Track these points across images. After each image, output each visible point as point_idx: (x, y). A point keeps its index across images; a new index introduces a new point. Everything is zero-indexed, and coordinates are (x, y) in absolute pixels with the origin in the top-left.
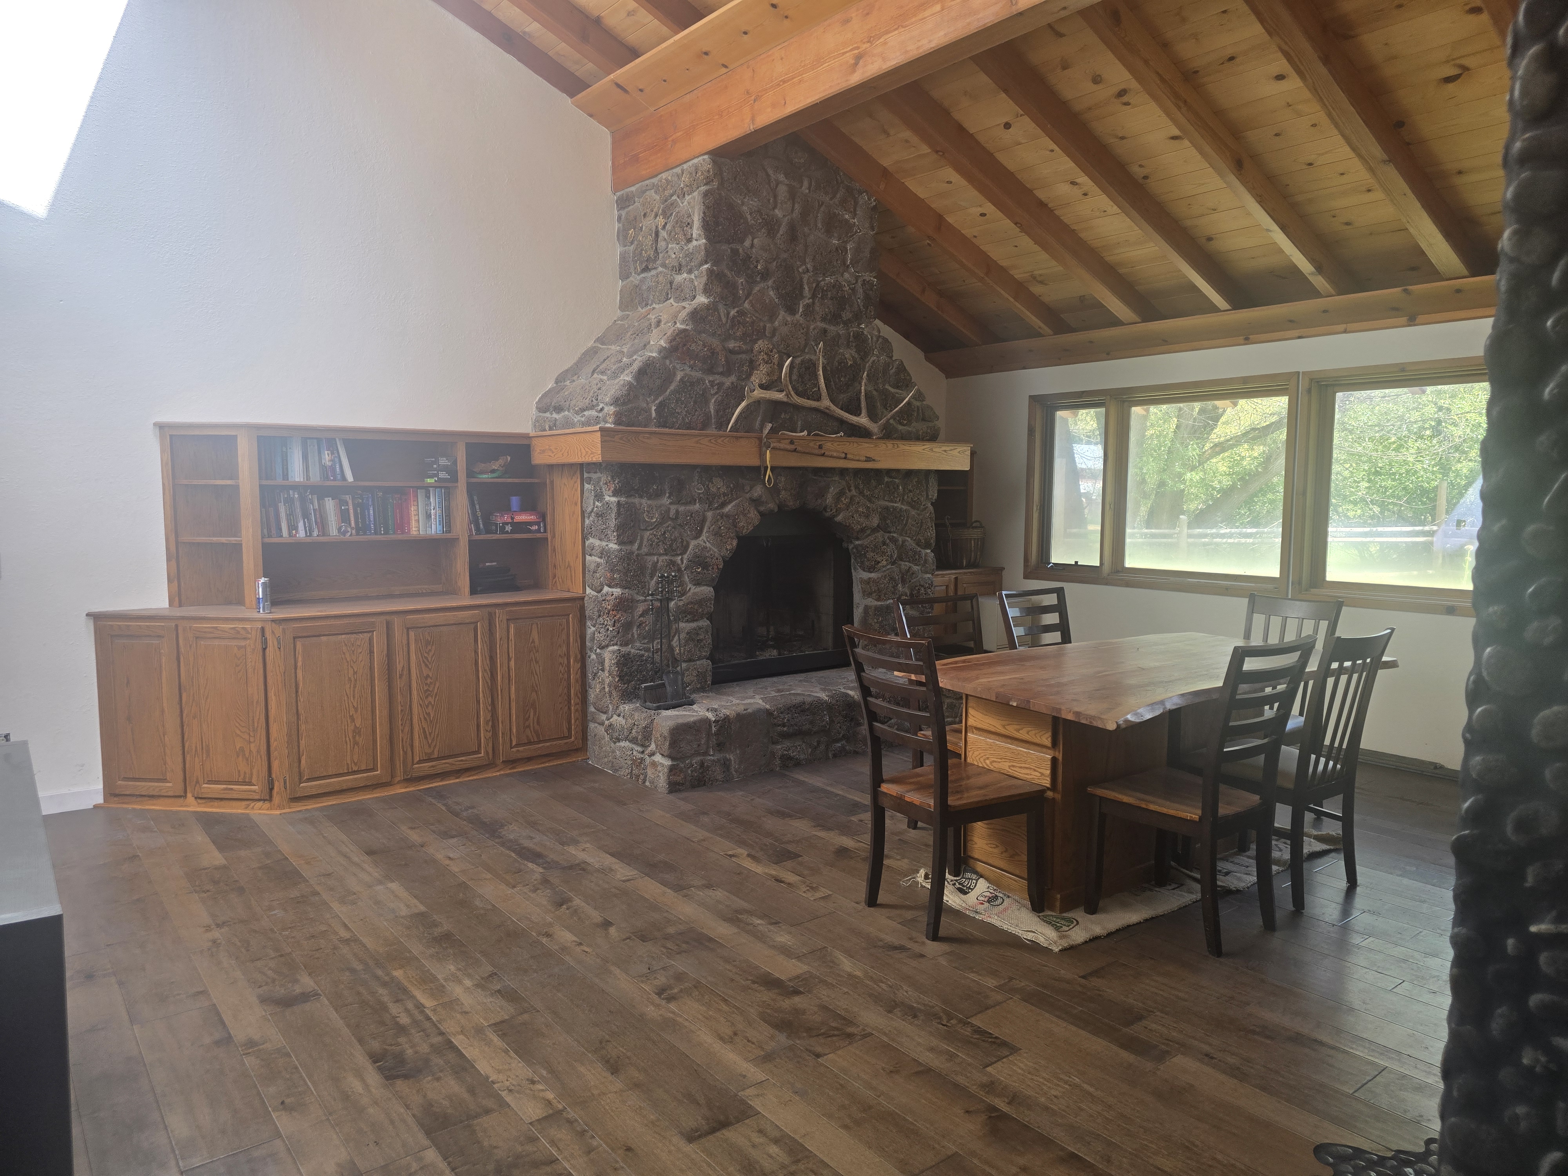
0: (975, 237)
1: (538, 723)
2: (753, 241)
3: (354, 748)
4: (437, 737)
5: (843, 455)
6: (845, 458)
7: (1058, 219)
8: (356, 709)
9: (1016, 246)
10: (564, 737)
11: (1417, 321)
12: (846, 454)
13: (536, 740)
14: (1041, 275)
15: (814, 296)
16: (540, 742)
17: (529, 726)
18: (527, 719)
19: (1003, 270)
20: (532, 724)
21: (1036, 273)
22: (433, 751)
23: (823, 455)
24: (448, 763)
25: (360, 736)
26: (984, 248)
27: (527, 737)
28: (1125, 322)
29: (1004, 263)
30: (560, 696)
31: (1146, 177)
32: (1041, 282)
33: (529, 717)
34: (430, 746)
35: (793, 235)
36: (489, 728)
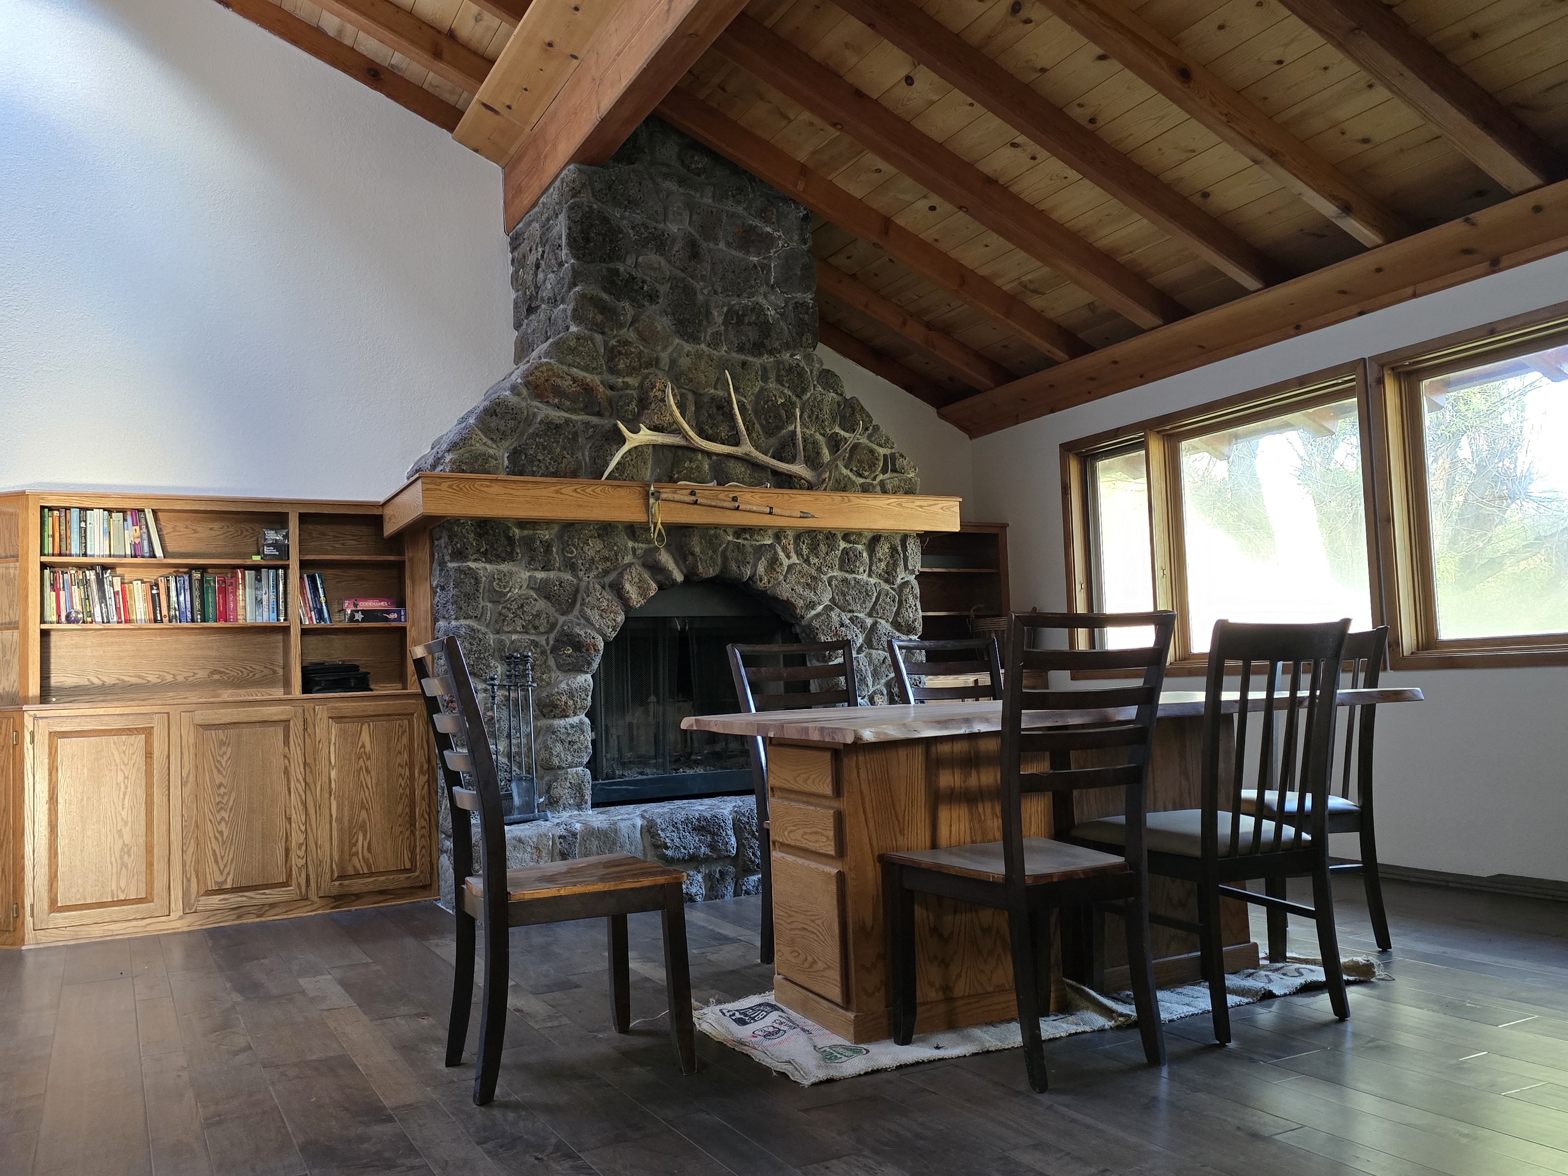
0: (936, 240)
1: (369, 850)
2: (637, 259)
3: (121, 869)
4: (232, 862)
5: (768, 510)
6: (771, 513)
7: (1016, 198)
8: (126, 823)
9: (987, 246)
10: (405, 869)
11: (1503, 264)
12: (771, 508)
13: (366, 871)
14: (1031, 281)
15: (726, 322)
16: (371, 874)
17: (357, 854)
18: (355, 845)
19: (986, 281)
20: (360, 850)
21: (1024, 279)
22: (226, 880)
23: (737, 509)
24: (245, 896)
25: (129, 856)
26: (954, 254)
27: (354, 867)
28: (1145, 328)
29: (984, 271)
30: (400, 816)
31: (1092, 121)
32: (1035, 291)
33: (357, 841)
34: (221, 873)
35: (694, 252)
36: (302, 853)
